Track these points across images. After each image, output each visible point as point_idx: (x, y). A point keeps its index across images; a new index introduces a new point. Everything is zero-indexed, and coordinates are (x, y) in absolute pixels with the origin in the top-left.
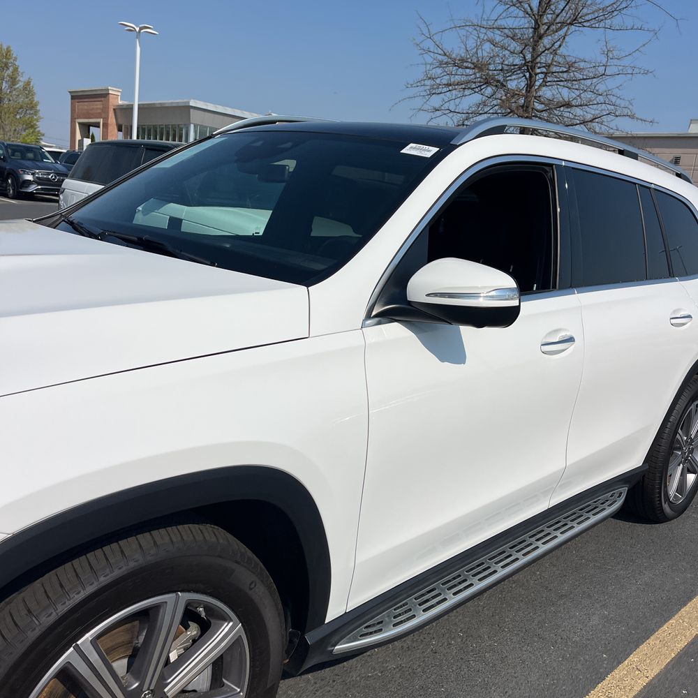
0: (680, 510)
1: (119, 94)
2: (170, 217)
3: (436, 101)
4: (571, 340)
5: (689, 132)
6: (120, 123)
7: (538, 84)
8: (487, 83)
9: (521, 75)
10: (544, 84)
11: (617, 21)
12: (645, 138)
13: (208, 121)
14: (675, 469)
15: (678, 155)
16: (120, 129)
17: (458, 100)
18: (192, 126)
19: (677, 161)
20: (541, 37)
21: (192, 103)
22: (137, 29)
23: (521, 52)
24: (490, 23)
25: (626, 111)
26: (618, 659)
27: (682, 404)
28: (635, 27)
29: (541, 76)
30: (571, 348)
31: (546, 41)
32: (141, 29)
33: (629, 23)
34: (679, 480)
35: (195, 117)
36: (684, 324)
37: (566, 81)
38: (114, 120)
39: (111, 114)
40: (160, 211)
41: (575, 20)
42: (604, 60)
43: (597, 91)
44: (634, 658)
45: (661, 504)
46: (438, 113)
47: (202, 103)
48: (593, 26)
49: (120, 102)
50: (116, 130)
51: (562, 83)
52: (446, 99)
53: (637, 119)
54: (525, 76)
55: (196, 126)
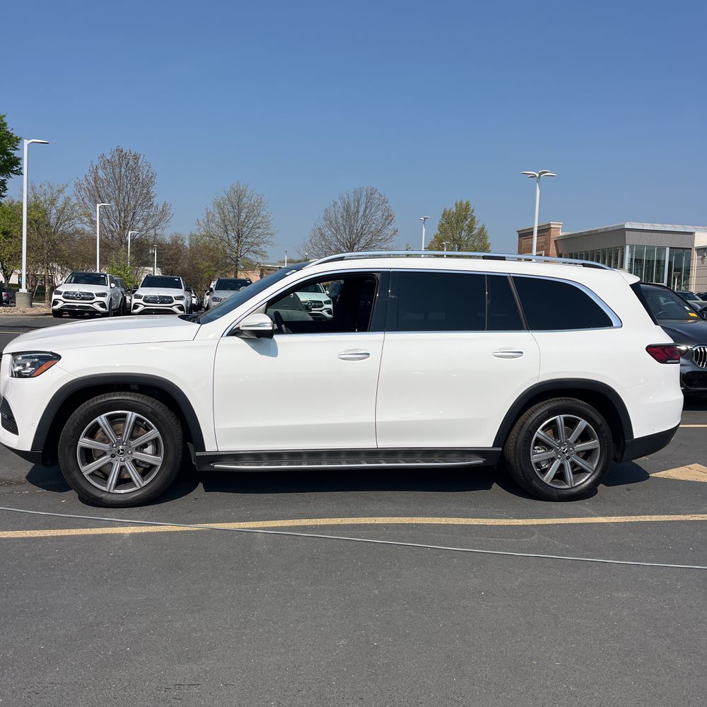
1: (560, 227)
13: (645, 240)
18: (628, 247)
21: (627, 226)
22: (537, 175)
32: (540, 174)
39: (552, 246)
49: (561, 234)
55: (631, 247)
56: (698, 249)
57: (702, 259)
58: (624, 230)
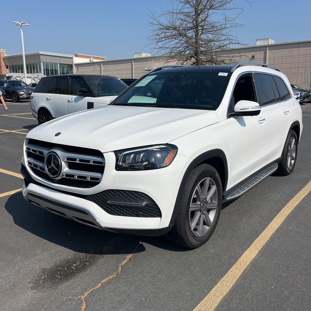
0: (291, 171)
1: (5, 52)
2: (88, 102)
3: (160, 44)
4: (264, 120)
5: (256, 45)
6: (7, 65)
7: (200, 33)
8: (180, 35)
9: (193, 31)
10: (202, 33)
11: (227, 6)
12: (239, 49)
13: (49, 60)
14: (288, 158)
15: (253, 55)
16: (7, 68)
17: (169, 43)
18: (42, 63)
19: (253, 57)
20: (199, 15)
21: (40, 53)
22: (21, 24)
23: (192, 22)
24: (178, 11)
25: (236, 42)
26: (287, 202)
27: (289, 138)
28: (235, 8)
29: (201, 30)
30: (264, 122)
31: (202, 17)
32: (22, 24)
33: (232, 7)
34: (290, 162)
35: (43, 59)
36: (287, 114)
37: (211, 31)
38: (4, 64)
39: (2, 61)
40: (83, 100)
41: (211, 7)
42: (224, 22)
43: (223, 34)
44: (291, 201)
45: (286, 169)
46: (161, 49)
47: (45, 52)
48: (219, 9)
49: (6, 55)
50: (5, 68)
51: (209, 32)
52: (165, 43)
53: (241, 44)
54: (194, 31)
55: (43, 63)
56: (76, 65)
57: (77, 69)
58: (39, 55)
